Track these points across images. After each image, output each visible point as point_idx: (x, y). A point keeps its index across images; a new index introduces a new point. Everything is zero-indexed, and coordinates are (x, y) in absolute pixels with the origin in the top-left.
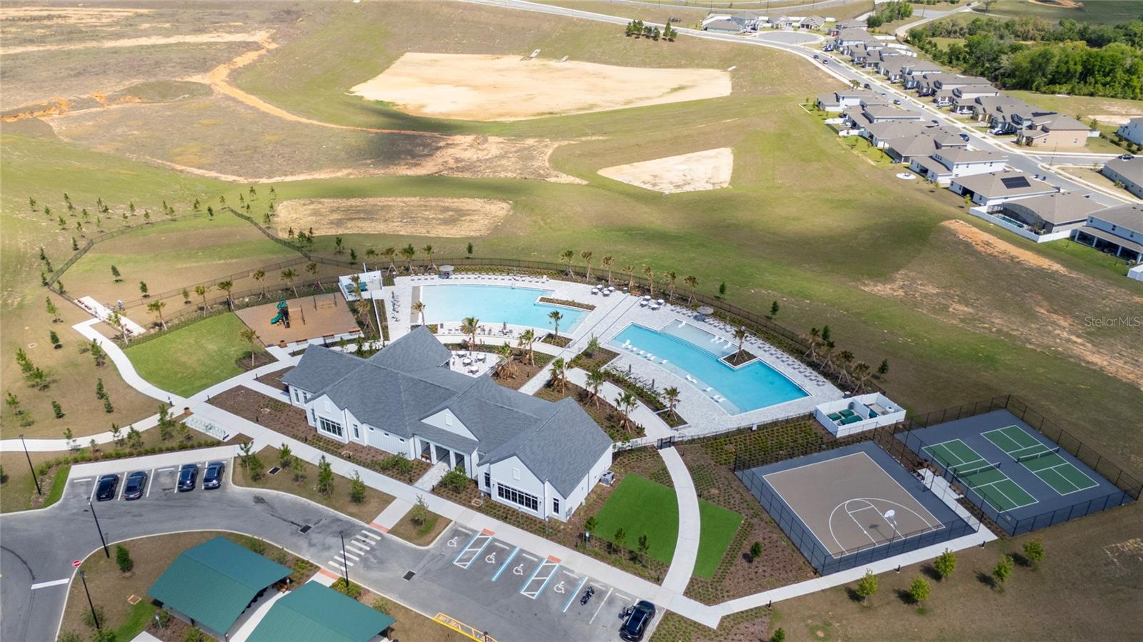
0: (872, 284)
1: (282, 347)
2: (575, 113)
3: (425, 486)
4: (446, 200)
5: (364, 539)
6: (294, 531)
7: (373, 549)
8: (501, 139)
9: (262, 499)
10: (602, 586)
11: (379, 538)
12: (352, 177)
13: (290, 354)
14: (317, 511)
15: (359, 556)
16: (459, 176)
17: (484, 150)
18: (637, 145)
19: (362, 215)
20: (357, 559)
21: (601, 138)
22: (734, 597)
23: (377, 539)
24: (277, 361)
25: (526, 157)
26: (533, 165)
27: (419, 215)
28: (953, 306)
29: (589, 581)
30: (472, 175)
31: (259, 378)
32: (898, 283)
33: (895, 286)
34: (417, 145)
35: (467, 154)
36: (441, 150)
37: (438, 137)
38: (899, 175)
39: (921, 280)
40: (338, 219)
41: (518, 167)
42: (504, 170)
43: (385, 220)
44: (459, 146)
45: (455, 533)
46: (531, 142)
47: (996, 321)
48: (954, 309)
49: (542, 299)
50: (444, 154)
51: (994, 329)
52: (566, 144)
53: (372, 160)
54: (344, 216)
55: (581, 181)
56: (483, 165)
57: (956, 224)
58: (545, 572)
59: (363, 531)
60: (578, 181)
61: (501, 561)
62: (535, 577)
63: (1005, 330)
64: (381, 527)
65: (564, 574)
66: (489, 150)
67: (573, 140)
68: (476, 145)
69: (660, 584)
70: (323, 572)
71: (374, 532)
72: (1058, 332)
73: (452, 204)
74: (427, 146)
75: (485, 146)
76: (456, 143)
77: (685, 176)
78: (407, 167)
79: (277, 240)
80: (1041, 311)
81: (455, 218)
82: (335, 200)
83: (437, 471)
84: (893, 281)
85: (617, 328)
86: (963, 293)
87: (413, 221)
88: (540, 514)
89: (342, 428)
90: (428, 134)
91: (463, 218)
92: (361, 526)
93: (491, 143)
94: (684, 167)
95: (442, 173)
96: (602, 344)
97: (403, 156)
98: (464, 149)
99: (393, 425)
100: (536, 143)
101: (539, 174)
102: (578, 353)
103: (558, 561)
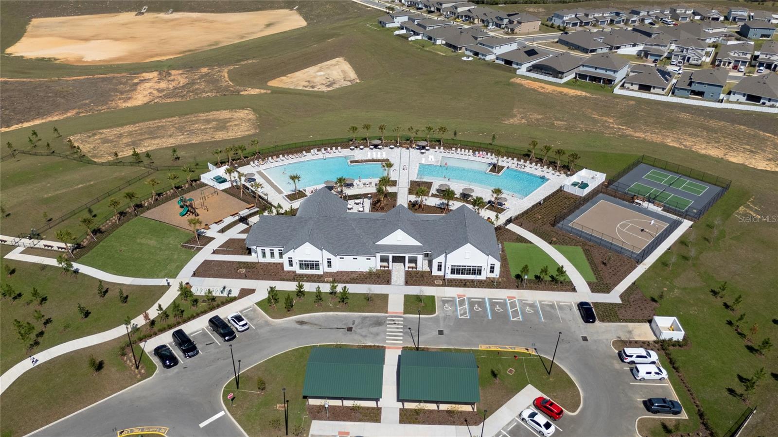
0: (506, 119)
1: (207, 229)
2: (209, 49)
3: (398, 283)
4: (201, 115)
5: (393, 322)
6: (344, 333)
7: (404, 326)
8: (181, 72)
9: (303, 321)
10: (549, 302)
11: (402, 319)
12: (82, 115)
13: (218, 232)
14: (346, 317)
15: (400, 332)
16: (172, 101)
17: (173, 80)
19: (147, 136)
20: (402, 334)
21: (254, 61)
22: (615, 285)
23: (401, 321)
24: (214, 238)
25: (212, 81)
26: (222, 85)
27: (192, 128)
28: (555, 122)
29: (540, 302)
30: (180, 99)
31: (214, 252)
32: (519, 116)
33: (519, 118)
34: (117, 84)
35: (163, 85)
36: (139, 85)
37: (128, 77)
38: (463, 58)
39: (528, 112)
40: (130, 142)
41: (211, 88)
42: (203, 92)
43: (171, 136)
44: (150, 80)
45: (444, 302)
46: (205, 70)
47: (581, 126)
48: (557, 124)
49: (351, 162)
50: (145, 88)
51: (584, 130)
52: (232, 67)
53: (89, 100)
54: (133, 139)
55: (265, 91)
56: (183, 91)
57: (518, 80)
58: (513, 305)
59: (388, 318)
60: (263, 91)
61: (484, 308)
62: (511, 309)
63: (589, 129)
64: (396, 313)
65: (524, 303)
66: (178, 80)
67: (236, 65)
68: (164, 78)
69: (576, 292)
70: (389, 348)
71: (395, 317)
72: (611, 125)
73: (208, 117)
74: (125, 84)
75: (172, 78)
76: (147, 78)
77: (328, 78)
78: (123, 101)
79: (102, 164)
80: (596, 117)
81: (222, 125)
82: (112, 130)
83: (397, 273)
84: (515, 116)
85: (414, 169)
86: (554, 115)
87: (192, 133)
88: (482, 277)
89: (320, 263)
90: (119, 75)
91: (228, 125)
92: (384, 316)
93: (174, 75)
94: (322, 73)
95: (156, 101)
96: (415, 179)
97: (112, 94)
98: (157, 82)
99: (360, 250)
100: (209, 71)
101: (231, 91)
102: (407, 187)
103: (515, 298)
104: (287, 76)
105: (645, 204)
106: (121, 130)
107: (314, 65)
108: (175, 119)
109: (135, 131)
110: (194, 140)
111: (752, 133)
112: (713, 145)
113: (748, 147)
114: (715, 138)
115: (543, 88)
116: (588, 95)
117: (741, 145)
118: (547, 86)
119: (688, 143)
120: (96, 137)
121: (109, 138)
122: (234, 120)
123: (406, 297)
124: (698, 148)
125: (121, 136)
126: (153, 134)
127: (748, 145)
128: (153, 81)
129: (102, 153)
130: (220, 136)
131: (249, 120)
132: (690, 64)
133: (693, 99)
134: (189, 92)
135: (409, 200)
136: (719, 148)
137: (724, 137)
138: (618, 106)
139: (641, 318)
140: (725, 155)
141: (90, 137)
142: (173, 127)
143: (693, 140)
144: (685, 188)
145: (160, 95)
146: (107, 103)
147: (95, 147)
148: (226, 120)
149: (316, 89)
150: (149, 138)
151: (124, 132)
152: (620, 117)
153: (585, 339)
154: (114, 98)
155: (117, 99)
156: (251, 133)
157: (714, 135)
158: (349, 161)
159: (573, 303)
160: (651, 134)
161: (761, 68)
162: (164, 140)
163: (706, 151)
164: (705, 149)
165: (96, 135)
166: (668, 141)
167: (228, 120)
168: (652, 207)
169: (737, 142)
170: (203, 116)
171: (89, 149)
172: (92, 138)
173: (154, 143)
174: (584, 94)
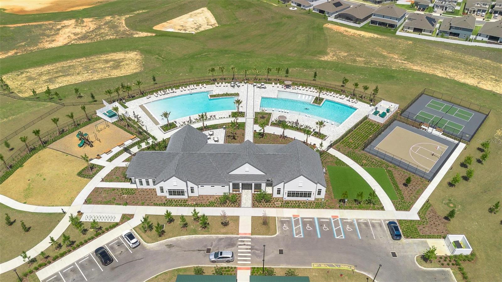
0: (322, 56)
1: (99, 159)
3: (247, 205)
4: (102, 56)
5: (243, 243)
6: (204, 255)
7: (252, 246)
8: (91, 19)
9: (171, 245)
10: (364, 220)
11: (250, 240)
12: (19, 54)
13: (107, 161)
14: (205, 239)
15: (249, 253)
16: (84, 42)
17: (85, 26)
18: (164, 12)
19: (61, 74)
20: (250, 255)
21: (144, 11)
22: (414, 203)
23: (250, 241)
24: (104, 167)
25: (113, 27)
26: (120, 30)
27: (95, 67)
28: (357, 59)
29: (357, 220)
30: (90, 41)
31: (103, 180)
32: (331, 54)
33: (331, 56)
34: (45, 30)
35: (78, 30)
36: (61, 30)
37: (54, 24)
38: (290, 9)
39: (338, 51)
40: (48, 79)
41: (113, 32)
42: (107, 35)
43: (78, 74)
44: (69, 26)
45: (282, 222)
46: (108, 18)
47: (375, 61)
48: (358, 60)
49: (211, 96)
50: (65, 32)
51: (377, 65)
52: (128, 16)
53: (25, 43)
54: (50, 77)
55: (151, 34)
56: (92, 35)
57: (329, 26)
58: (336, 223)
59: (239, 239)
60: (149, 34)
61: (314, 227)
62: (335, 228)
63: (381, 64)
64: (245, 234)
65: (346, 222)
66: (89, 26)
67: (131, 14)
68: (79, 25)
69: (384, 210)
70: (240, 269)
71: (245, 238)
72: (397, 61)
73: (107, 58)
74: (51, 29)
75: (85, 24)
76: (67, 25)
77: (196, 24)
78: (49, 43)
79: (25, 99)
80: (385, 54)
81: (117, 65)
82: (36, 69)
83: (246, 196)
84: (329, 54)
85: (258, 101)
86: (356, 53)
87: (95, 71)
88: (312, 199)
89: (185, 191)
90: (47, 23)
91: (121, 64)
92: (236, 237)
93: (87, 22)
94: (192, 19)
95: (72, 42)
96: (259, 111)
97: (41, 37)
98: (74, 28)
99: (216, 180)
100: (112, 19)
101: (127, 34)
102: (253, 118)
103: (337, 217)
104: (167, 22)
105: (430, 130)
106: (42, 69)
107: (186, 14)
108: (83, 59)
109: (53, 70)
110: (96, 77)
111: (495, 66)
112: (469, 75)
113: (494, 77)
114: (470, 70)
115: (347, 31)
116: (379, 36)
117: (489, 75)
118: (349, 30)
119: (452, 74)
120: (23, 76)
121: (33, 76)
122: (126, 60)
123: (253, 218)
124: (459, 78)
125: (41, 74)
126: (65, 72)
127: (494, 75)
128: (71, 27)
129: (26, 89)
130: (116, 73)
131: (137, 59)
132: (447, 12)
133: (452, 39)
134: (96, 35)
135: (254, 130)
136: (474, 78)
137: (477, 69)
138: (401, 45)
139: (436, 234)
140: (478, 83)
141: (18, 75)
142: (81, 66)
143: (455, 71)
144: (457, 115)
145: (76, 38)
146: (37, 45)
147: (21, 84)
148: (120, 61)
149: (187, 32)
150: (62, 76)
151: (44, 71)
152: (403, 54)
153: (394, 255)
154: (43, 40)
155: (44, 41)
156: (137, 71)
157: (469, 68)
158: (209, 95)
159: (382, 220)
160: (425, 67)
161: (496, 15)
162: (73, 77)
163: (464, 80)
164: (464, 78)
165: (23, 73)
166: (438, 72)
167: (121, 60)
168: (435, 132)
169: (486, 72)
170: (104, 57)
171: (16, 86)
172: (20, 76)
173: (65, 80)
174: (376, 36)
